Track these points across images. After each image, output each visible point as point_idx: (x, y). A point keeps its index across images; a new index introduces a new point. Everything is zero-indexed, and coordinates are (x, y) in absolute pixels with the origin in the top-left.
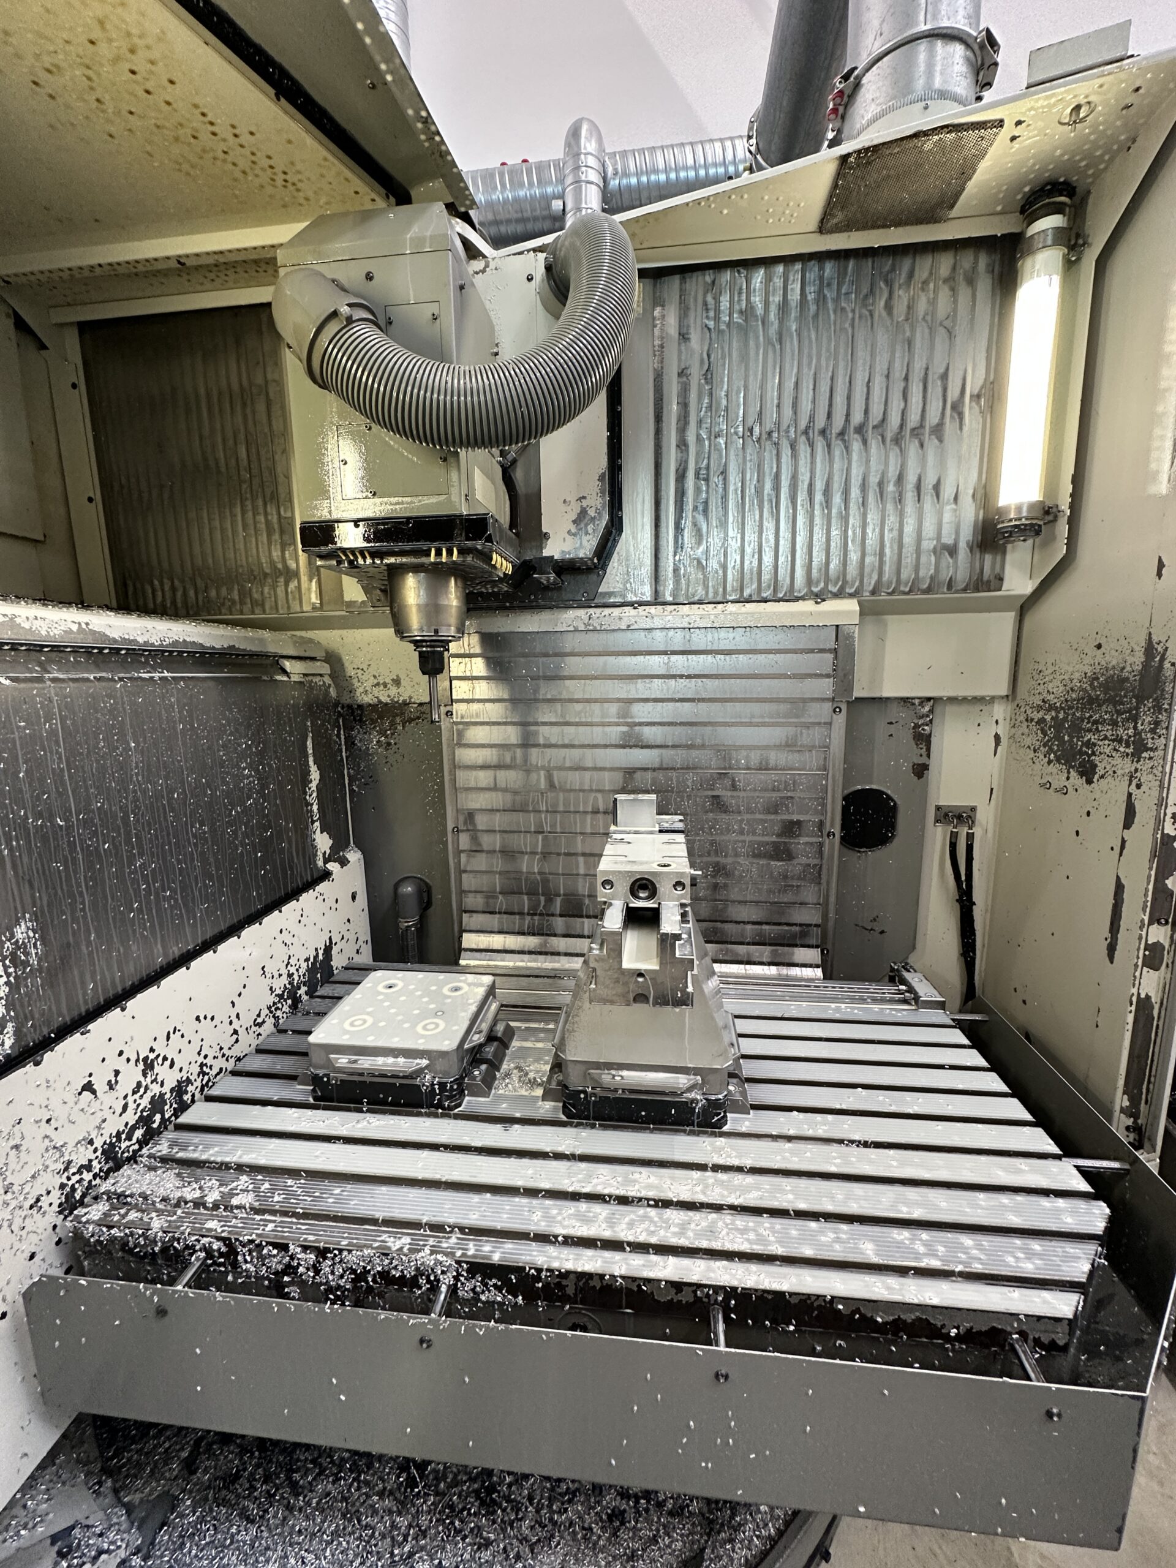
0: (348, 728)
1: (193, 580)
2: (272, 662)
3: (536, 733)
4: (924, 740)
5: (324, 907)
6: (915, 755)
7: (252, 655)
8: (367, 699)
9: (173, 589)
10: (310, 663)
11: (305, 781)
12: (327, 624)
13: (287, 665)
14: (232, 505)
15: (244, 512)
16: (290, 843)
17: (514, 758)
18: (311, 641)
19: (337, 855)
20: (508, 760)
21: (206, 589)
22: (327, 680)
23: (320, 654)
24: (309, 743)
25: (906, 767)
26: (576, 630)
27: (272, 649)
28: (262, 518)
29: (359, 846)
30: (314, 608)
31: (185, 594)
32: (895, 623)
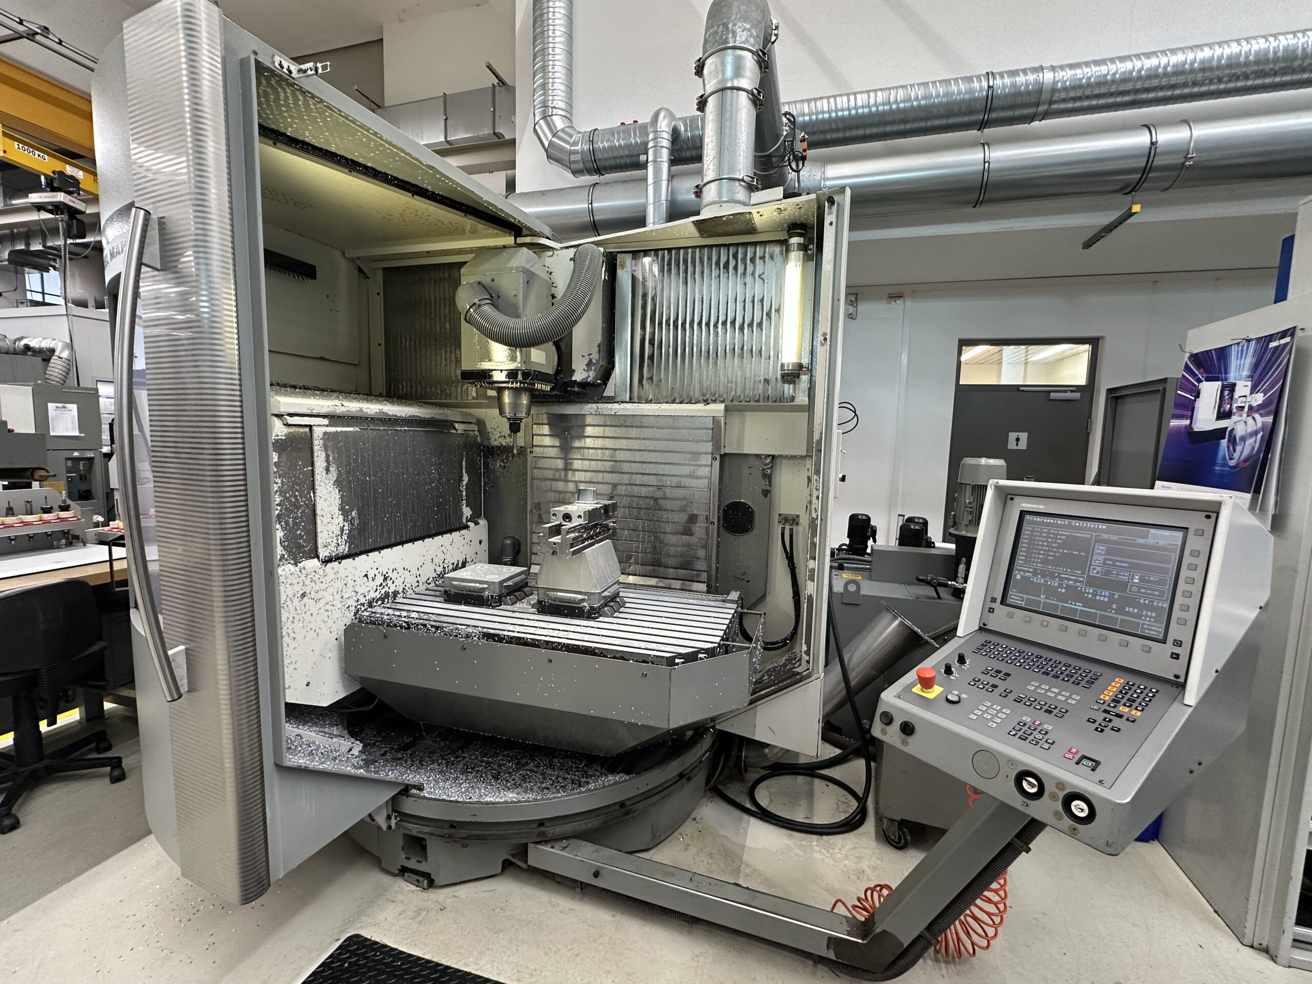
0: (486, 458)
1: (420, 383)
2: (450, 424)
3: (572, 463)
4: (768, 477)
5: (464, 542)
6: (763, 484)
7: (441, 421)
8: (496, 444)
9: (411, 387)
10: (467, 425)
11: (461, 480)
12: (479, 406)
13: (457, 425)
14: (441, 349)
15: (446, 352)
16: (450, 506)
17: (560, 476)
18: (470, 414)
19: (474, 519)
20: (557, 476)
21: (426, 388)
22: (477, 433)
23: (474, 421)
24: (464, 463)
25: (759, 491)
26: (591, 414)
27: (450, 418)
28: (453, 356)
29: (486, 518)
30: (474, 398)
31: (416, 389)
32: (750, 417)
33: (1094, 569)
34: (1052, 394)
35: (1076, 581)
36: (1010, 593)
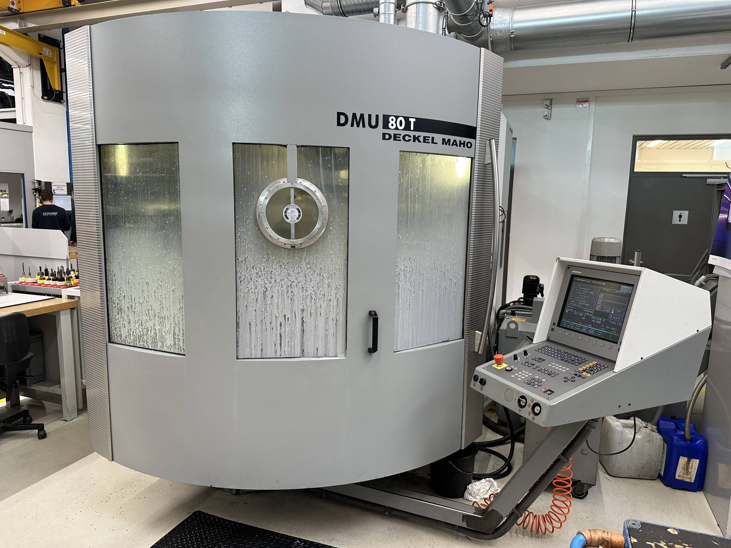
33: (598, 306)
34: (708, 180)
35: (590, 313)
36: (563, 320)
